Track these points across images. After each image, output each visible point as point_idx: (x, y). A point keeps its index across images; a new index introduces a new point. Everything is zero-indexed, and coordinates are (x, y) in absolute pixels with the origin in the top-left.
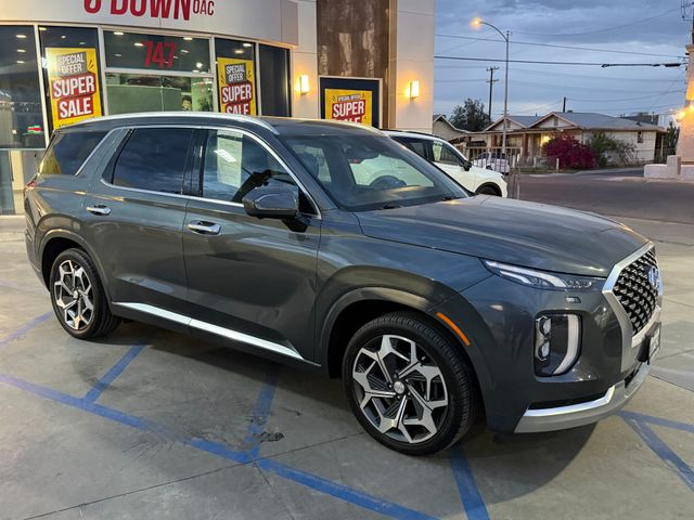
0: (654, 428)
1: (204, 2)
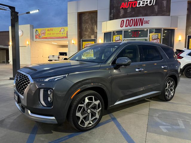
1: (147, 21)
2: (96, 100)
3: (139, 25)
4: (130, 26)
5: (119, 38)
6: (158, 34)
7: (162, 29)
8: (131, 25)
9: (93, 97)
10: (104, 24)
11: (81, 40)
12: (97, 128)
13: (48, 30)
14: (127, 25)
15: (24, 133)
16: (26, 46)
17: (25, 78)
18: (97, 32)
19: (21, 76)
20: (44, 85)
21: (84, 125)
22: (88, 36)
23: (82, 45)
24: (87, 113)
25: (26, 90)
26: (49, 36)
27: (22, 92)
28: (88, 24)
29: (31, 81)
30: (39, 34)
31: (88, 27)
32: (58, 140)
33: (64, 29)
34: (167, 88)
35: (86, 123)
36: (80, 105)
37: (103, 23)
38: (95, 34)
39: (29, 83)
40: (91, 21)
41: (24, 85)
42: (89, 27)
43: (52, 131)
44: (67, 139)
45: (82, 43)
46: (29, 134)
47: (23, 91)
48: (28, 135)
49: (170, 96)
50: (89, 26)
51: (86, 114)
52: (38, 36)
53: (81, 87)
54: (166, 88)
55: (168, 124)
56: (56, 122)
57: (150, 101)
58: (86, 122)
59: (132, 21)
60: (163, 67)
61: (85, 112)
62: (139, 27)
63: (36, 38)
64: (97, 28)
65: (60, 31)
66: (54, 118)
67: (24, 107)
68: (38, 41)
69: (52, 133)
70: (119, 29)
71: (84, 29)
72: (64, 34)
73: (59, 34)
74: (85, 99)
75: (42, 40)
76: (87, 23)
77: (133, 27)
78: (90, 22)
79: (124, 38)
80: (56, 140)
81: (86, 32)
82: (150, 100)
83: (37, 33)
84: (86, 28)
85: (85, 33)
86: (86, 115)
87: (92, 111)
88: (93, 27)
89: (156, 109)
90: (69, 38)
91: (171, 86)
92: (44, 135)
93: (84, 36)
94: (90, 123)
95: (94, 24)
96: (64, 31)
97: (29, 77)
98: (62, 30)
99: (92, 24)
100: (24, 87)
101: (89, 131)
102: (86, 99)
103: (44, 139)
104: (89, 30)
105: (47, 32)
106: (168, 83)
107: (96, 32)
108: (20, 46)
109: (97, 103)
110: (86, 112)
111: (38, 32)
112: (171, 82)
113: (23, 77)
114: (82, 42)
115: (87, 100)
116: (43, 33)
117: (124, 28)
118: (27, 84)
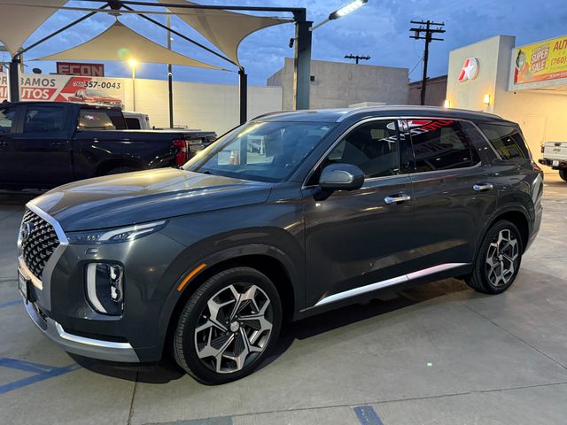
0: (28, 374)
9: (231, 287)
13: (557, 47)
17: (45, 229)
19: (34, 221)
27: (38, 271)
29: (63, 240)
30: (527, 64)
39: (56, 246)
41: (44, 252)
47: (41, 267)
51: (227, 338)
52: (522, 74)
53: (210, 257)
61: (223, 335)
63: (516, 80)
66: (127, 346)
67: (44, 313)
75: (535, 85)
83: (521, 63)
87: (243, 321)
97: (57, 227)
100: (42, 256)
102: (211, 303)
110: (227, 334)
111: (524, 60)
113: (39, 225)
116: (541, 60)
118: (50, 248)
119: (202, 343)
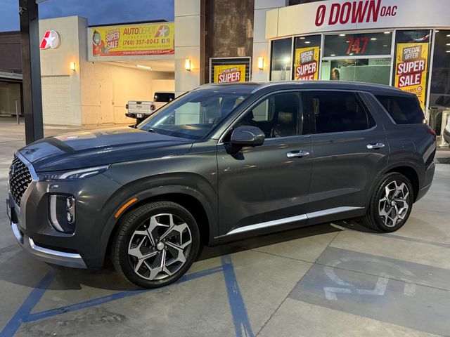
1: (390, 7)
2: (177, 222)
3: (368, 20)
4: (342, 22)
5: (313, 56)
6: (421, 46)
7: (434, 29)
8: (344, 19)
9: (171, 216)
10: (271, 14)
11: (211, 59)
12: (181, 284)
13: (126, 32)
14: (333, 20)
15: (23, 287)
16: (69, 76)
17: (24, 170)
18: (252, 39)
19: (17, 164)
20: (57, 186)
21: (149, 276)
22: (229, 49)
23: (213, 75)
24: (157, 249)
25: (24, 195)
26: (128, 48)
27: (19, 200)
28: (230, 16)
29: (35, 178)
30: (102, 42)
31: (228, 24)
32: (87, 302)
33: (168, 28)
34: (384, 199)
35: (154, 272)
36: (137, 232)
37: (269, 13)
38: (249, 43)
39: (30, 182)
40: (238, 6)
41: (22, 186)
42: (231, 23)
43: (81, 285)
44: (107, 301)
45: (213, 68)
46: (33, 289)
47: (20, 197)
48: (29, 290)
49: (394, 221)
50: (231, 20)
51: (152, 251)
52: (99, 49)
53: (139, 194)
54: (381, 200)
55: (348, 284)
56: (84, 265)
57: (341, 230)
58: (152, 268)
59: (347, 7)
60: (370, 147)
61: (150, 247)
62: (366, 26)
63: (95, 53)
64: (253, 28)
65: (158, 34)
66: (78, 256)
67: (23, 231)
68: (100, 63)
69: (80, 288)
70: (313, 29)
71: (219, 29)
72: (166, 44)
73: (155, 42)
74: (150, 220)
75: (111, 58)
76: (227, 12)
77: (350, 26)
78: (234, 10)
79: (324, 56)
80: (84, 303)
81: (224, 37)
82: (343, 228)
83: (97, 40)
84: (224, 27)
85: (221, 41)
86: (155, 253)
87: (168, 246)
88: (243, 23)
89: (342, 251)
90: (177, 56)
91: (400, 195)
92: (62, 292)
93: (217, 50)
94: (162, 273)
95: (246, 15)
96: (166, 34)
97: (31, 169)
98: (163, 32)
99: (241, 14)
100: (22, 190)
101: (160, 290)
102: (153, 219)
103: (59, 300)
104: (232, 32)
105: (123, 38)
106: (386, 188)
107: (249, 37)
108: (42, 75)
109: (181, 228)
110: (154, 249)
111: (100, 38)
112: (399, 185)
113: (20, 167)
114: (213, 64)
115: (154, 223)
116: (113, 40)
117: (325, 28)
118: (26, 184)
119: (135, 243)
